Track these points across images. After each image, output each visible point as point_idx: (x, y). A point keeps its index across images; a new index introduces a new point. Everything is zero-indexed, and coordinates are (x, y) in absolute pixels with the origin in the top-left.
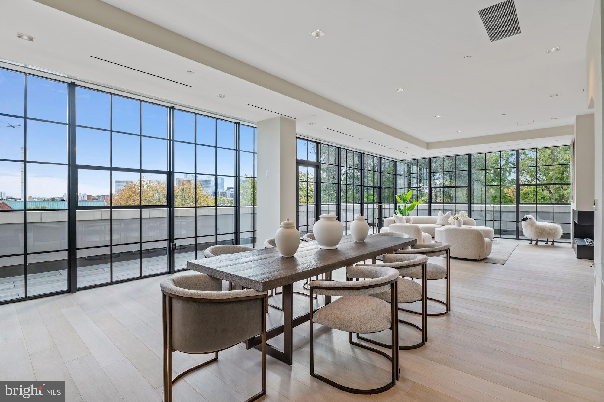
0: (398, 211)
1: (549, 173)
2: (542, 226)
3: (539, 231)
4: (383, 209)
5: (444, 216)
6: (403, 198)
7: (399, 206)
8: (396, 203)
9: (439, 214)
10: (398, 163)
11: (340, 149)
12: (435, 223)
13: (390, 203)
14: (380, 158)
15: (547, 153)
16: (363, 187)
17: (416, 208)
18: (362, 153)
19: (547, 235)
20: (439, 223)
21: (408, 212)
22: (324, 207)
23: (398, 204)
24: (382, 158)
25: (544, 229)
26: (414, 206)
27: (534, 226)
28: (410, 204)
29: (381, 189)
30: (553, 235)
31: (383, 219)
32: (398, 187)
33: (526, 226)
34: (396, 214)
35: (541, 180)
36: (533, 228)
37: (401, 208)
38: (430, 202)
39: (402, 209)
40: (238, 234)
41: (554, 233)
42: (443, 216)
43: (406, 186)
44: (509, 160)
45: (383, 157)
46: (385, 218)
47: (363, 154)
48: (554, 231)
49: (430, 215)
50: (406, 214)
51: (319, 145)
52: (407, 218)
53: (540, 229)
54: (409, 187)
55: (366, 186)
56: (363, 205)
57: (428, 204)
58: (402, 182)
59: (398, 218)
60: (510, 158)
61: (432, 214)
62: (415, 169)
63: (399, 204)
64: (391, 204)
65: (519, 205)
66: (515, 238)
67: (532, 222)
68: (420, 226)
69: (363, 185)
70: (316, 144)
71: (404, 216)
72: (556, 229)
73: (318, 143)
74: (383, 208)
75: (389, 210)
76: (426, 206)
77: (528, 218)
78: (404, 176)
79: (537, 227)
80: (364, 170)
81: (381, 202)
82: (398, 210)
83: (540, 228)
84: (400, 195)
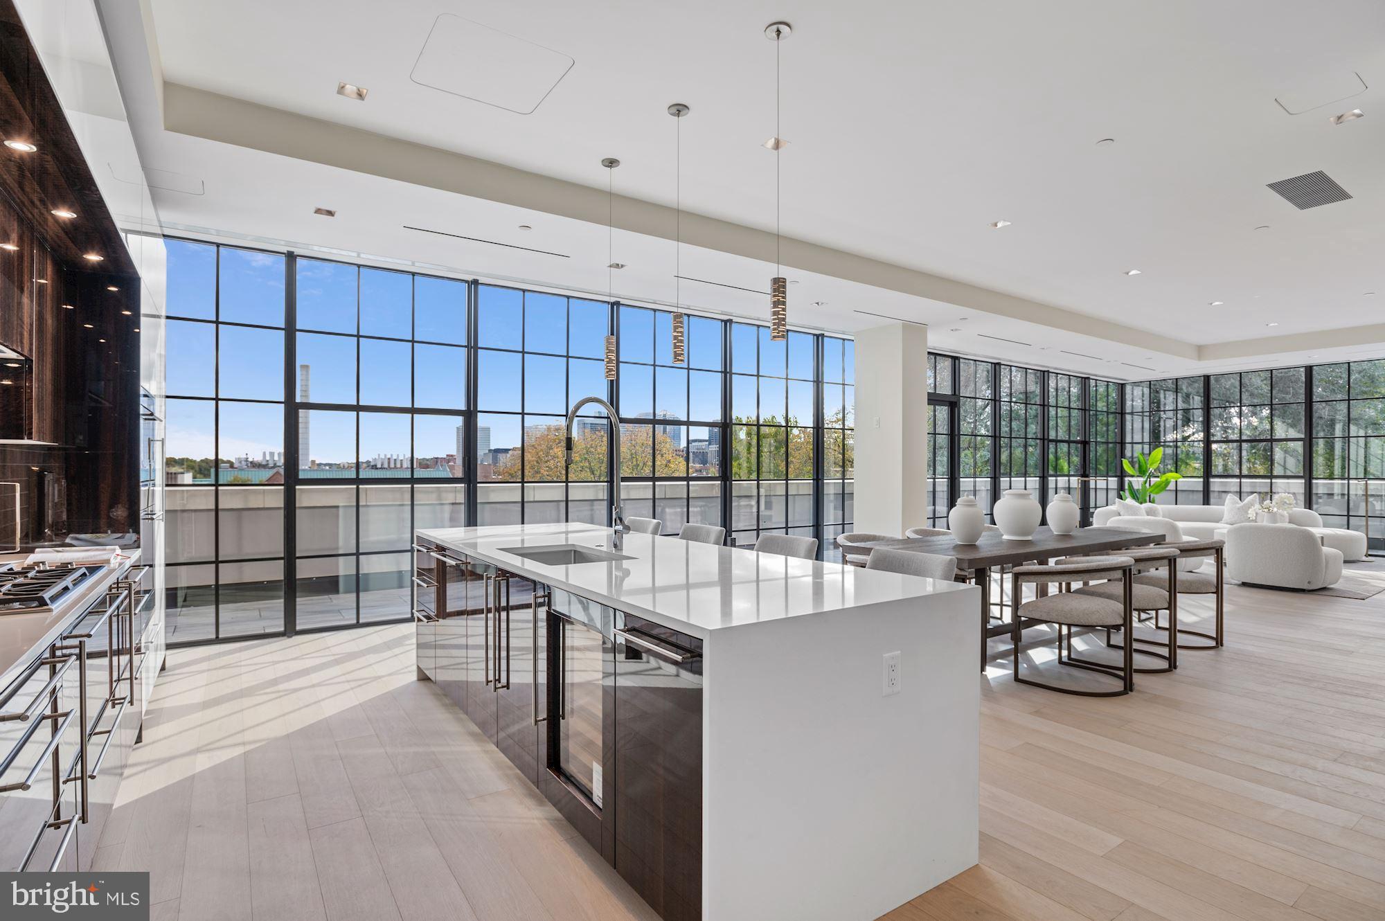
0: (1127, 493)
4: (1091, 491)
5: (1241, 504)
6: (1140, 466)
7: (1130, 483)
8: (1122, 475)
9: (1228, 502)
10: (1128, 389)
11: (997, 367)
12: (1217, 521)
13: (1108, 476)
14: (1085, 381)
16: (1046, 442)
17: (1172, 486)
18: (1044, 371)
20: (1229, 521)
21: (1152, 495)
22: (965, 483)
23: (1126, 479)
24: (1088, 378)
26: (1167, 483)
28: (1158, 479)
29: (1087, 446)
31: (1091, 510)
32: (1128, 439)
34: (1122, 499)
37: (1134, 487)
38: (1207, 474)
39: (1138, 489)
40: (820, 528)
42: (1238, 506)
43: (1147, 439)
45: (1092, 377)
46: (1096, 507)
47: (1046, 374)
49: (1206, 501)
50: (1148, 499)
51: (957, 362)
52: (1150, 508)
54: (1156, 439)
55: (1052, 441)
56: (1045, 479)
57: (1202, 480)
58: (1137, 429)
59: (1128, 508)
61: (1212, 500)
62: (1168, 400)
63: (1130, 479)
64: (1109, 479)
68: (1180, 525)
69: (1046, 437)
70: (950, 360)
71: (1141, 503)
73: (955, 359)
74: (1091, 487)
75: (1105, 491)
76: (1198, 483)
78: (1143, 416)
80: (1049, 406)
81: (1087, 473)
82: (1127, 490)
84: (1132, 457)
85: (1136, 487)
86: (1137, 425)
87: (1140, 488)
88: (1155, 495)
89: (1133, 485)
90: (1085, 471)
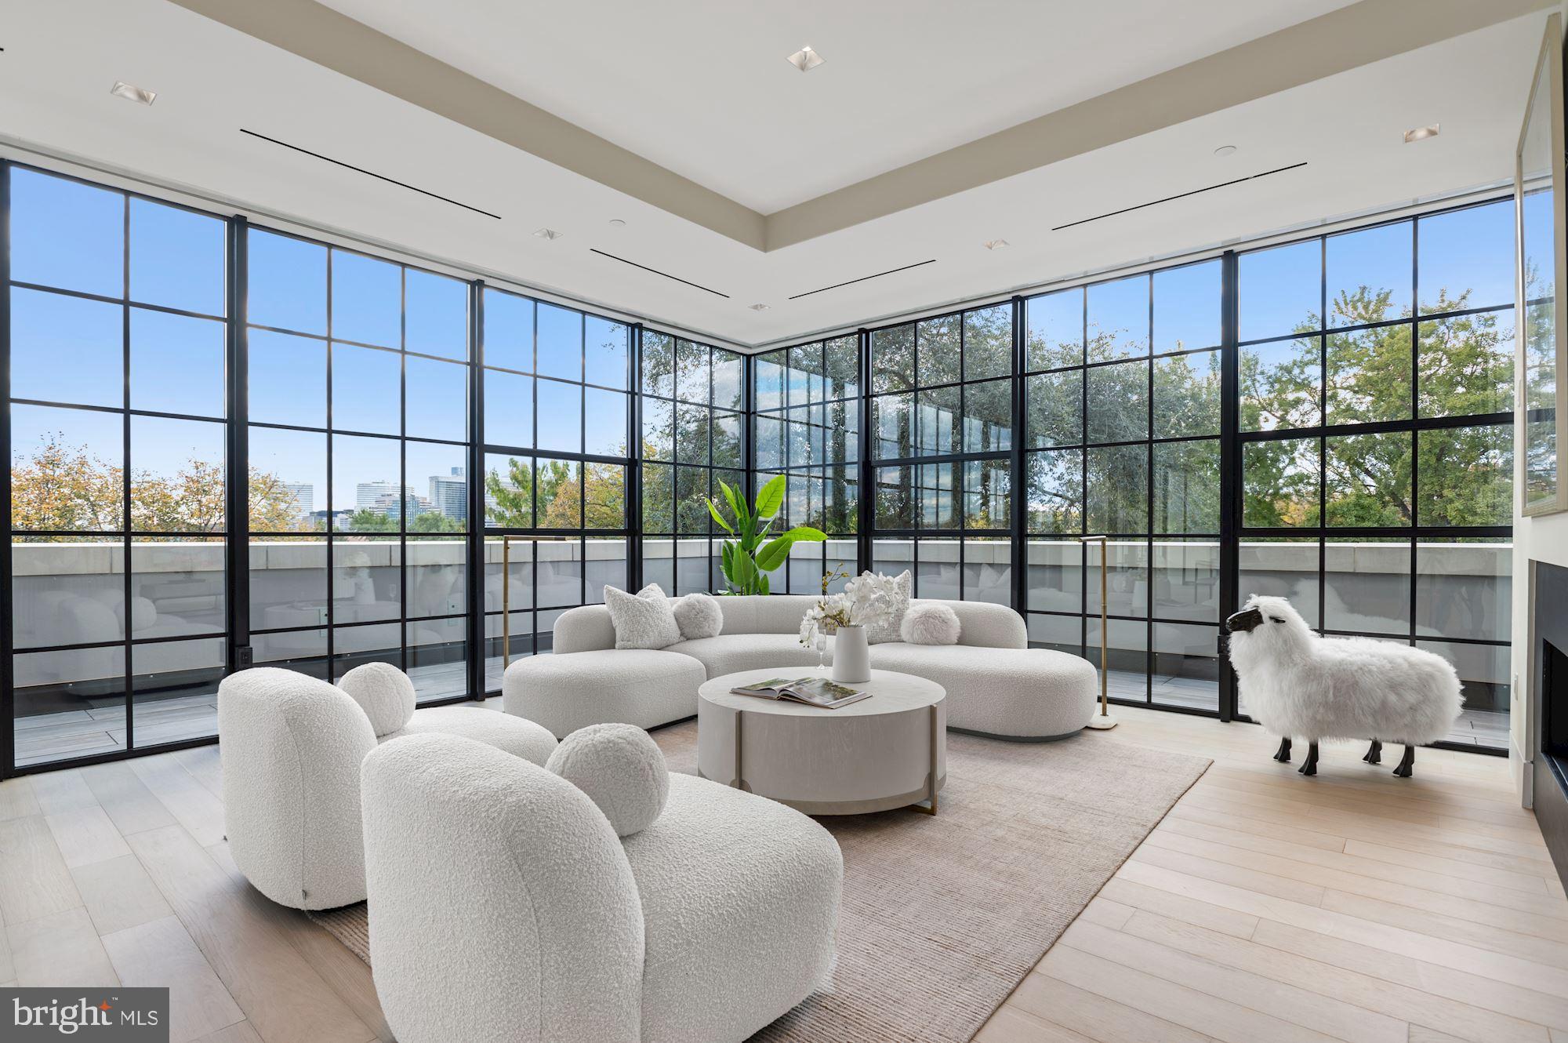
1: (1402, 454)
2: (1341, 663)
3: (1326, 693)
7: (729, 546)
15: (1396, 391)
19: (1370, 720)
25: (1356, 683)
26: (782, 547)
27: (1295, 664)
30: (1407, 719)
33: (1254, 661)
35: (1379, 474)
36: (1291, 675)
38: (865, 529)
41: (1413, 709)
44: (1288, 417)
48: (1411, 698)
52: (690, 606)
53: (1330, 683)
57: (857, 541)
60: (1293, 411)
65: (1236, 543)
66: (1216, 708)
67: (1285, 642)
72: (1425, 682)
77: (1265, 617)
79: (1312, 673)
83: (1332, 675)
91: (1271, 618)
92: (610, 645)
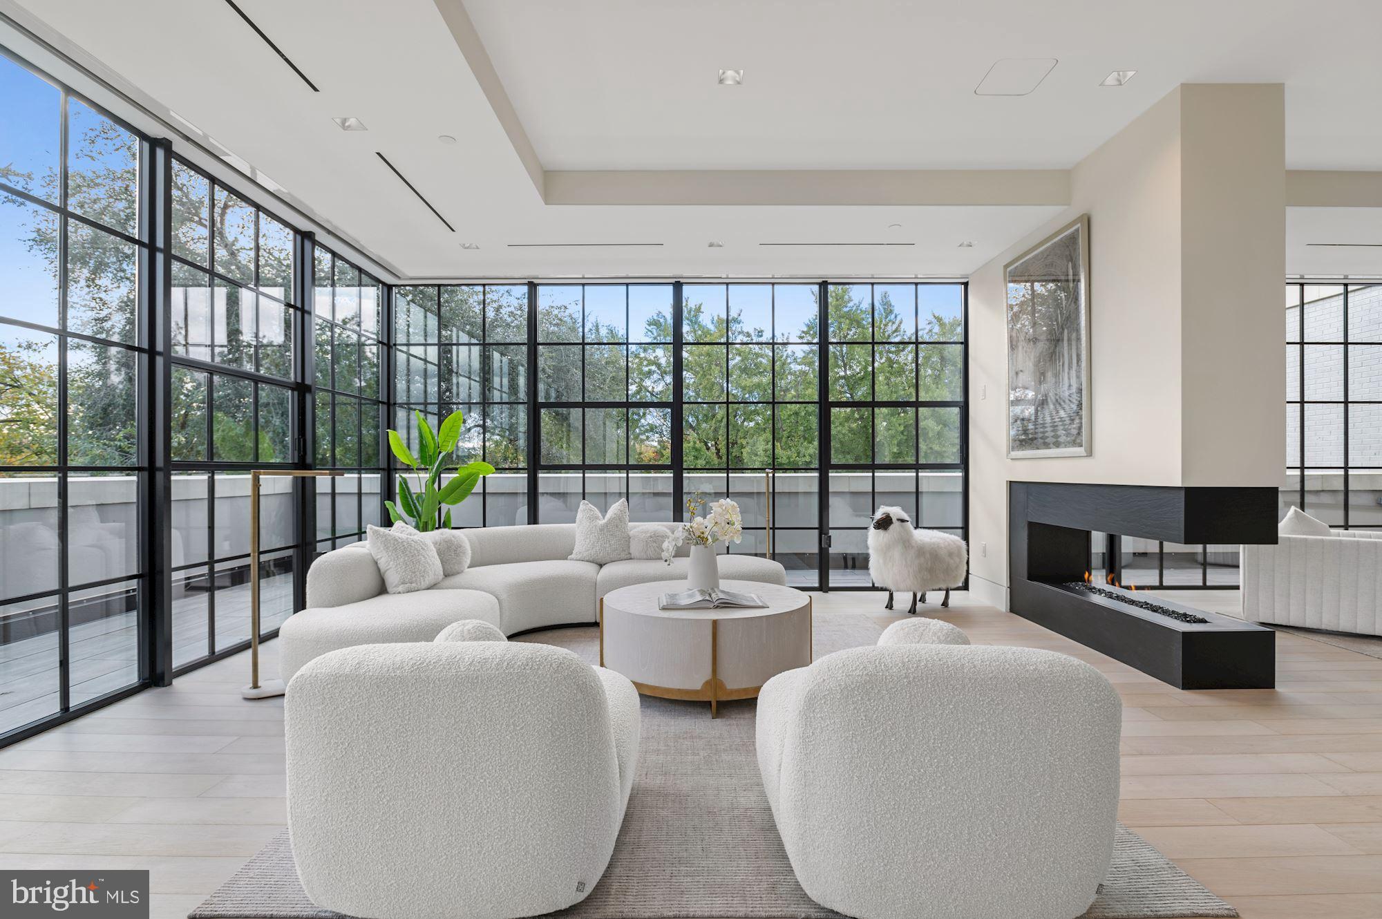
0: (398, 508)
2: (930, 544)
3: (927, 562)
4: (320, 500)
5: (604, 519)
6: (421, 446)
7: (405, 481)
8: (389, 468)
9: (579, 515)
12: (564, 556)
13: (359, 470)
17: (478, 488)
21: (444, 507)
23: (397, 475)
26: (469, 481)
27: (913, 547)
28: (454, 475)
29: (308, 398)
33: (889, 547)
34: (389, 523)
36: (911, 553)
37: (413, 490)
38: (534, 463)
39: (419, 496)
42: (602, 522)
49: (533, 517)
52: (440, 543)
53: (928, 556)
57: (526, 475)
59: (398, 547)
61: (544, 512)
63: (404, 475)
64: (363, 475)
65: (828, 473)
67: (906, 534)
71: (424, 532)
74: (319, 491)
75: (356, 498)
76: (518, 481)
77: (894, 520)
79: (921, 552)
81: (310, 460)
82: (398, 499)
83: (929, 552)
85: (415, 488)
86: (417, 386)
87: (423, 491)
88: (450, 506)
89: (410, 485)
90: (302, 457)
91: (898, 520)
92: (382, 589)
